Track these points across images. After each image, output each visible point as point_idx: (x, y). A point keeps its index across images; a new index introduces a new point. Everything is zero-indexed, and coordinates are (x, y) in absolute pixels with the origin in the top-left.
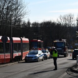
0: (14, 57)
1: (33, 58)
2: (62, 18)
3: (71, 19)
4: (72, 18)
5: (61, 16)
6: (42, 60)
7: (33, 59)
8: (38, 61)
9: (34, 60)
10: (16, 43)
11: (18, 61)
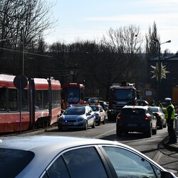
0: (36, 120)
1: (75, 121)
2: (113, 35)
3: (135, 38)
4: (136, 36)
5: (111, 30)
6: (93, 127)
7: (76, 123)
8: (85, 129)
9: (79, 125)
10: (41, 91)
11: (42, 128)
